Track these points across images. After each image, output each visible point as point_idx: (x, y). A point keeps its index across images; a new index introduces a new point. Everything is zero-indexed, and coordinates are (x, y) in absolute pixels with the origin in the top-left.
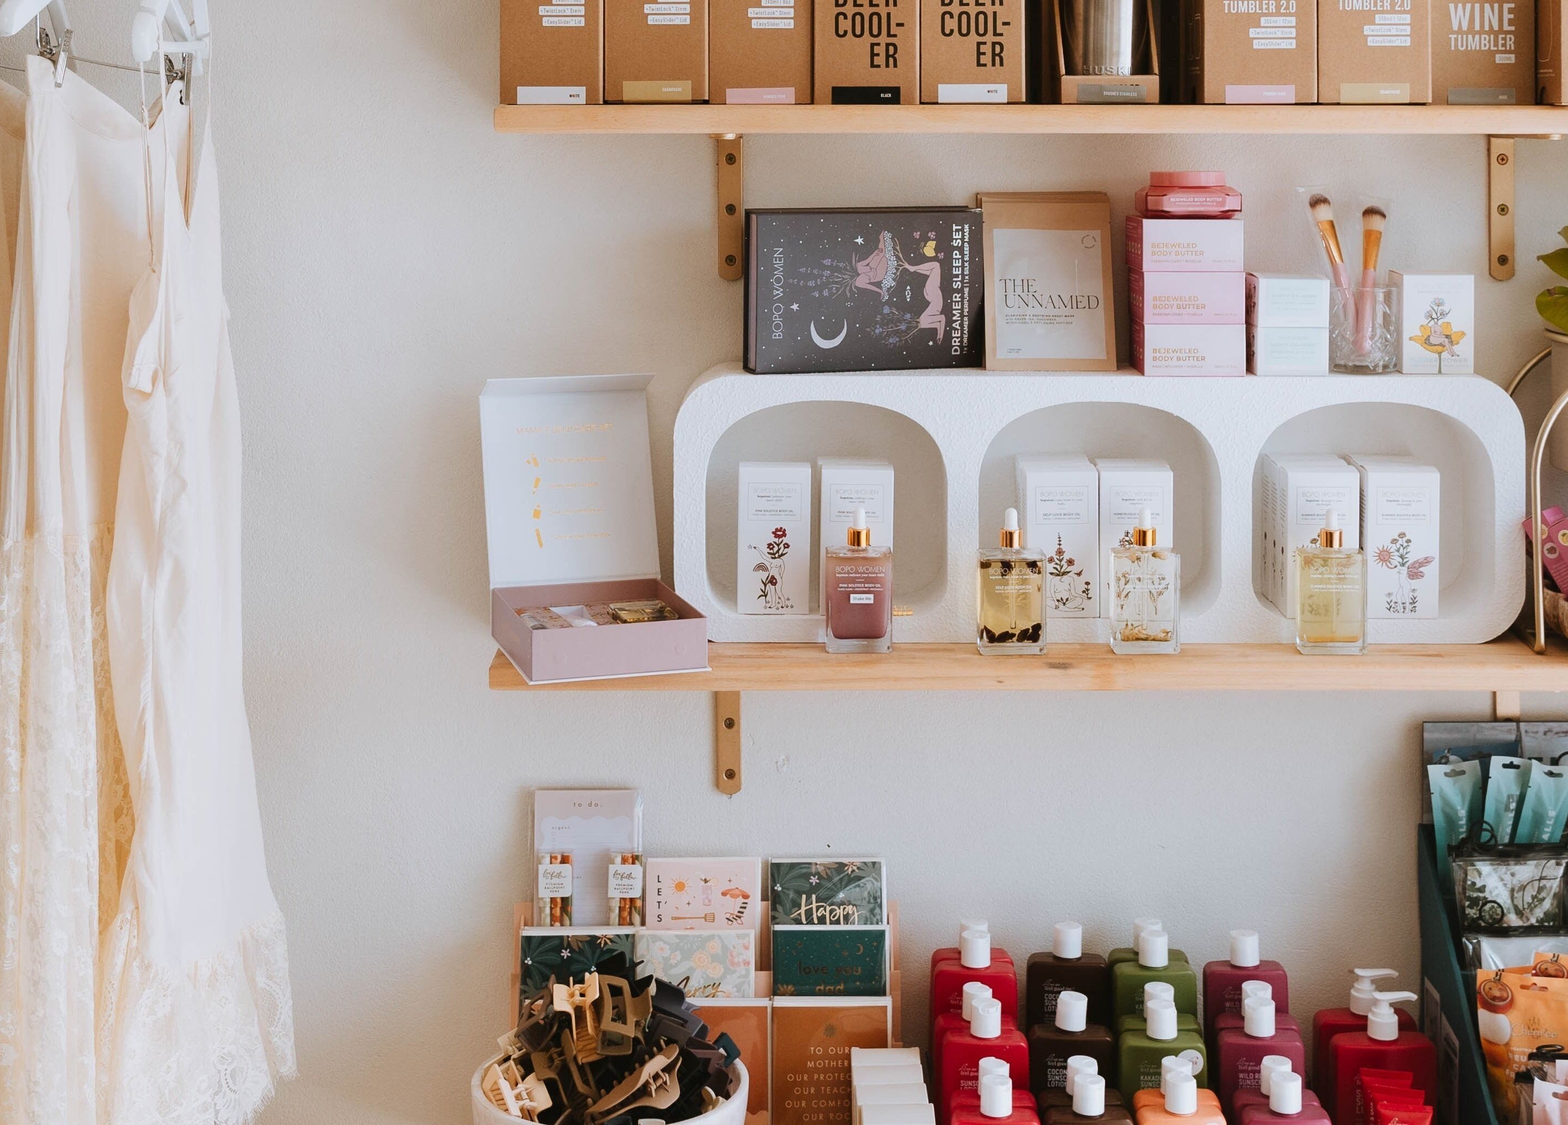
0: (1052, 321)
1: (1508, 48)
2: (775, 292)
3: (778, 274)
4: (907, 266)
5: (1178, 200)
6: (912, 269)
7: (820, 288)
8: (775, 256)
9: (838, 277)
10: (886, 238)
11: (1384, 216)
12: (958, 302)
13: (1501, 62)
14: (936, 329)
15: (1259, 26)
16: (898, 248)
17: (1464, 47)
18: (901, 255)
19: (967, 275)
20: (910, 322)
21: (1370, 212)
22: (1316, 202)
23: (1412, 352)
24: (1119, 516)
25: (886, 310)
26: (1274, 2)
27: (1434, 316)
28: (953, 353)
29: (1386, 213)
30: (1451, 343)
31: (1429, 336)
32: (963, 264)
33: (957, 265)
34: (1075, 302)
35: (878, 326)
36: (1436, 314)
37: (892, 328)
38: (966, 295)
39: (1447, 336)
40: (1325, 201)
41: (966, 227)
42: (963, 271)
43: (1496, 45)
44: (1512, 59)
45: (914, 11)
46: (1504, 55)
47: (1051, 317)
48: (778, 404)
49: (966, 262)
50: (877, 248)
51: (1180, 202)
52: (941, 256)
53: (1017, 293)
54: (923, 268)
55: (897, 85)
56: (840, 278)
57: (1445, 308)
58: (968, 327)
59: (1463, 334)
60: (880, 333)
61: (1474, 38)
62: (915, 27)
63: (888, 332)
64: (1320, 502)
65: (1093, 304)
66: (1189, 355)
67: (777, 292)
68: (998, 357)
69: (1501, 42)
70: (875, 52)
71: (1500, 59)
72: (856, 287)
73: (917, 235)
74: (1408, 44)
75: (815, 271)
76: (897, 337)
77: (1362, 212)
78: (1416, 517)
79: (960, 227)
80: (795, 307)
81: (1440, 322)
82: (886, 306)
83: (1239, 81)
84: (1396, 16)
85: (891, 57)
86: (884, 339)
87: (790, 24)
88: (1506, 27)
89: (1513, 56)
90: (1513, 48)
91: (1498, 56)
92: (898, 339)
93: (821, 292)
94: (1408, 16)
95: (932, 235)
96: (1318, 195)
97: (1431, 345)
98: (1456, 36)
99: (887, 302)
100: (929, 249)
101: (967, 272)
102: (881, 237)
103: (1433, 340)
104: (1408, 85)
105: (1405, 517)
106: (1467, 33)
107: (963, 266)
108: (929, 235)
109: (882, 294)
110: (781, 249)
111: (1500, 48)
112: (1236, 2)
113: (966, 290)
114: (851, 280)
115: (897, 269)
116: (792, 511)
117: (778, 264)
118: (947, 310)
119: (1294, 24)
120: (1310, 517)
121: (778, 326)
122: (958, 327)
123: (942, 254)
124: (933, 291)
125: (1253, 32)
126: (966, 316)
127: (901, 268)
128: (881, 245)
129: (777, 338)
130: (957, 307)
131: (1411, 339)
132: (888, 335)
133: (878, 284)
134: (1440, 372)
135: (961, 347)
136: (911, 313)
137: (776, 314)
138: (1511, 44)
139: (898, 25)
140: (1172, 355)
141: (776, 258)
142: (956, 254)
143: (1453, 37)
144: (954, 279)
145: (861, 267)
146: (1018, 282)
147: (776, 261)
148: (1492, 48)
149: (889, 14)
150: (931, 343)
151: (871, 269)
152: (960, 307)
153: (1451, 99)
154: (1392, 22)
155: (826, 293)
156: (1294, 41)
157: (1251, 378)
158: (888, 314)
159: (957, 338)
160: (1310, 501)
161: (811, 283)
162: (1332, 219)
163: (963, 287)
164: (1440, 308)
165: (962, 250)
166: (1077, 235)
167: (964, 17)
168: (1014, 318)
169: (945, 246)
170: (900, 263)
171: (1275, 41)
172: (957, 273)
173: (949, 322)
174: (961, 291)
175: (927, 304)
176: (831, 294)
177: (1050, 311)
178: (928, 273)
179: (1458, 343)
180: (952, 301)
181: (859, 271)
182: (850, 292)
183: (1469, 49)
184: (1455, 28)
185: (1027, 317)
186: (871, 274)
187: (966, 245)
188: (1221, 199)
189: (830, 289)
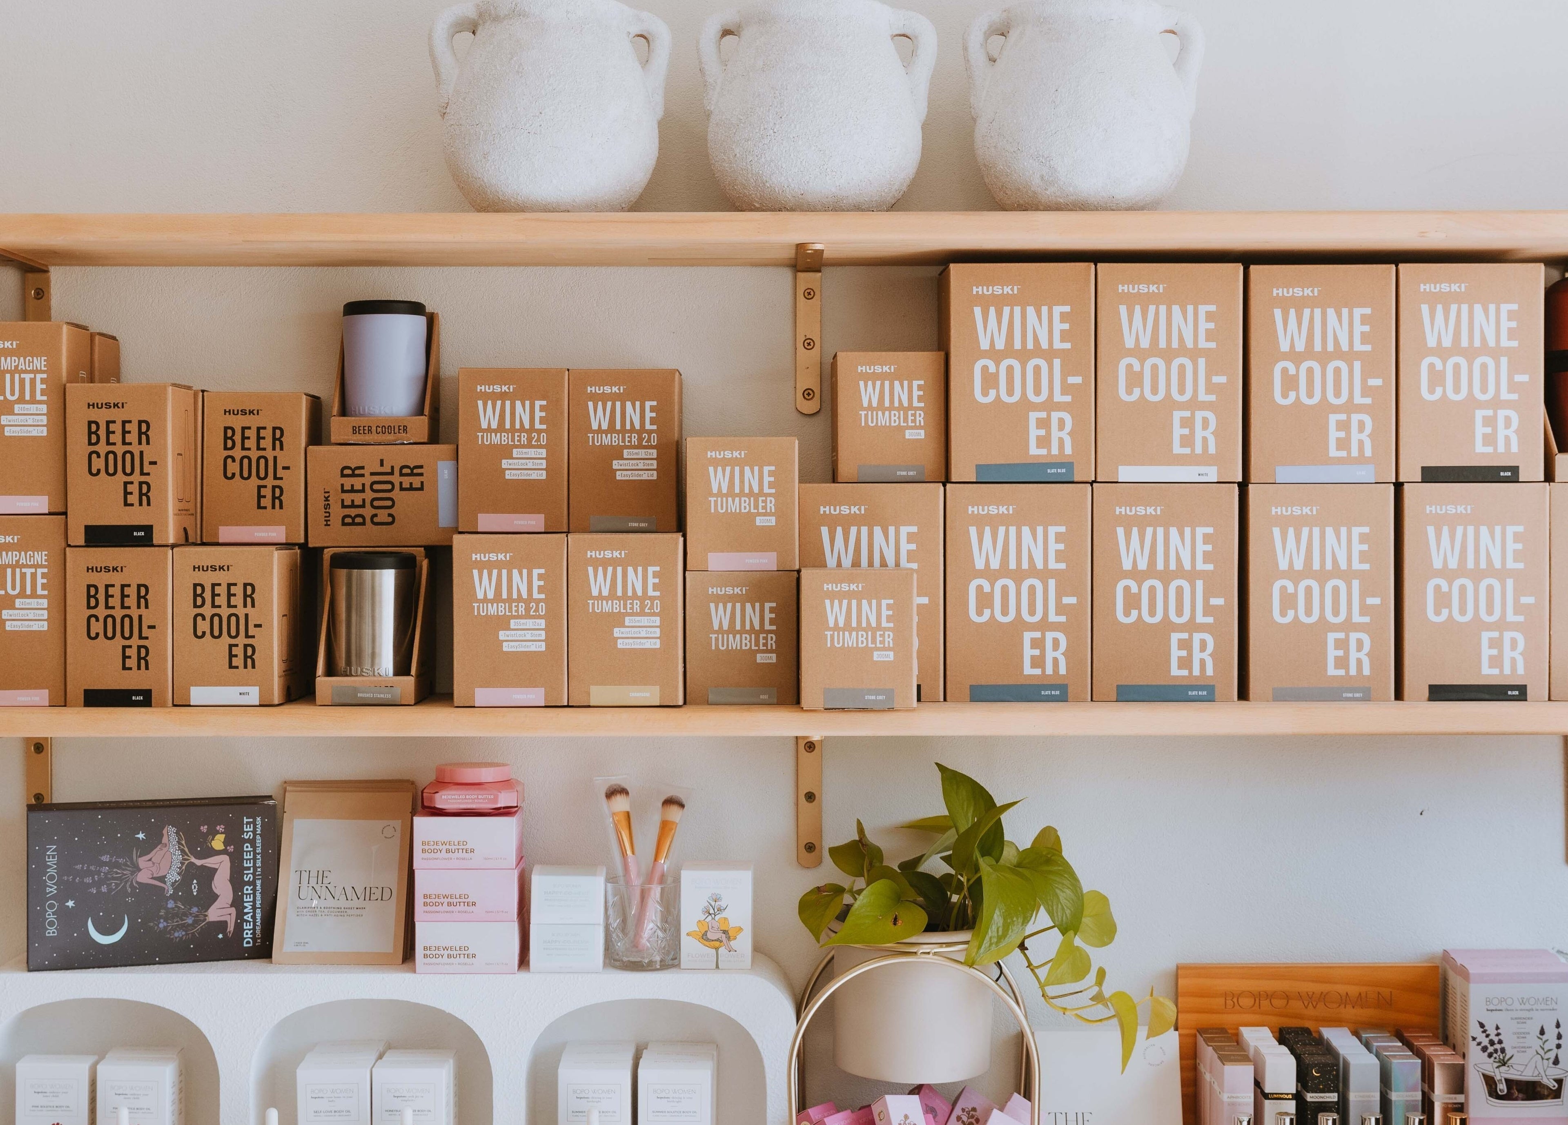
0: (342, 914)
1: (769, 648)
2: (48, 890)
3: (52, 871)
4: (193, 860)
5: (450, 797)
6: (199, 862)
7: (98, 884)
8: (48, 853)
9: (117, 873)
10: (170, 833)
11: (682, 806)
12: (250, 894)
13: (762, 661)
14: (226, 922)
15: (509, 629)
16: (183, 842)
17: (725, 647)
18: (186, 850)
19: (259, 867)
20: (197, 916)
21: (670, 802)
22: (613, 792)
23: (690, 947)
24: (390, 1113)
25: (171, 904)
26: (523, 605)
27: (712, 911)
28: (245, 945)
29: (685, 802)
30: (729, 938)
31: (706, 932)
32: (255, 856)
33: (248, 857)
34: (368, 894)
35: (162, 921)
36: (713, 909)
37: (177, 922)
38: (259, 887)
39: (725, 932)
40: (623, 791)
41: (259, 819)
42: (255, 863)
43: (757, 644)
44: (773, 658)
45: (165, 613)
46: (765, 655)
47: (343, 910)
48: (50, 1001)
49: (259, 854)
50: (161, 842)
51: (451, 799)
52: (231, 849)
53: (310, 885)
54: (210, 862)
55: (148, 688)
56: (119, 873)
57: (723, 904)
58: (261, 919)
59: (741, 929)
60: (164, 927)
61: (734, 638)
62: (167, 629)
63: (173, 926)
64: (590, 1100)
65: (386, 895)
66: (460, 952)
67: (51, 890)
68: (284, 950)
69: (762, 641)
70: (127, 655)
71: (760, 658)
72: (137, 882)
73: (204, 829)
74: (658, 646)
75: (92, 868)
76: (184, 931)
77: (663, 800)
78: (687, 1114)
79: (252, 820)
80: (70, 904)
81: (717, 918)
82: (171, 901)
83: (486, 684)
84: (646, 618)
85: (143, 660)
86: (169, 933)
87: (44, 626)
88: (767, 627)
89: (774, 656)
90: (774, 648)
91: (759, 656)
92: (184, 933)
93: (98, 888)
94: (658, 619)
95: (220, 828)
96: (615, 785)
97: (708, 940)
98: (716, 635)
99: (172, 897)
100: (218, 843)
101: (259, 864)
102: (165, 832)
103: (710, 936)
104: (657, 688)
105: (675, 1114)
106: (728, 632)
107: (255, 859)
108: (218, 828)
109: (166, 888)
110: (55, 847)
111: (761, 648)
112: (485, 605)
113: (259, 883)
114: (132, 875)
115: (182, 864)
116: (68, 1107)
117: (52, 861)
118: (237, 903)
119: (543, 626)
120: (581, 1114)
121: (51, 924)
122: (250, 919)
123: (232, 847)
124: (222, 885)
125: (502, 635)
126: (259, 908)
127: (187, 862)
128: (165, 840)
129: (51, 935)
130: (248, 900)
131: (688, 934)
132: (174, 929)
133: (162, 879)
134: (717, 967)
135: (254, 939)
136: (198, 907)
137: (50, 911)
138: (772, 643)
139: (150, 627)
140: (442, 952)
141: (49, 856)
142: (247, 847)
143: (713, 636)
144: (245, 872)
145: (142, 862)
146: (314, 874)
147: (49, 858)
148: (753, 648)
149: (140, 617)
150: (220, 936)
151: (154, 863)
152: (251, 900)
153: (711, 698)
154: (642, 624)
155: (104, 889)
156: (543, 644)
157: (523, 976)
158: (173, 908)
159: (250, 930)
160: (581, 1098)
161: (88, 880)
162: (628, 810)
163: (254, 879)
164: (717, 903)
165: (253, 842)
166: (377, 825)
167: (216, 619)
168: (305, 910)
169: (235, 840)
170: (186, 857)
171: (524, 643)
172: (248, 865)
173: (240, 914)
174: (253, 883)
175: (216, 897)
176: (110, 890)
177: (342, 903)
178: (216, 866)
179: (735, 939)
180: (243, 894)
181: (141, 867)
182: (130, 887)
183: (730, 648)
184: (716, 627)
185: (317, 910)
186: (154, 869)
187: (258, 837)
188: (492, 797)
189: (109, 885)
